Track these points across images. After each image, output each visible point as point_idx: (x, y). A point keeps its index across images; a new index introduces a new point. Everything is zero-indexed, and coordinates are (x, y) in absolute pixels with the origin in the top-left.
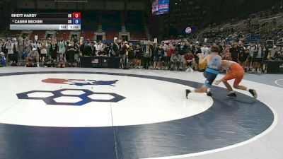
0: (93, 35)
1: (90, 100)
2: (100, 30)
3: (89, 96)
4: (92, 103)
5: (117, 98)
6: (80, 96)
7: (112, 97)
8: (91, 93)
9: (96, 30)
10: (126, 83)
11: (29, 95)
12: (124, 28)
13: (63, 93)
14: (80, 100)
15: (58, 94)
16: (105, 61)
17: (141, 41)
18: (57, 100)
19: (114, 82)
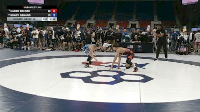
0: (128, 23)
1: (122, 80)
2: (134, 19)
3: (121, 77)
4: (124, 82)
5: (146, 79)
6: (114, 77)
7: (142, 78)
8: (124, 74)
9: (131, 19)
10: (154, 66)
11: (71, 75)
12: (156, 17)
13: (99, 73)
14: (113, 79)
15: (95, 74)
16: (140, 46)
17: (172, 29)
18: (93, 79)
19: (144, 65)
